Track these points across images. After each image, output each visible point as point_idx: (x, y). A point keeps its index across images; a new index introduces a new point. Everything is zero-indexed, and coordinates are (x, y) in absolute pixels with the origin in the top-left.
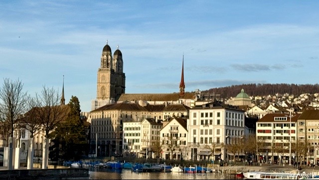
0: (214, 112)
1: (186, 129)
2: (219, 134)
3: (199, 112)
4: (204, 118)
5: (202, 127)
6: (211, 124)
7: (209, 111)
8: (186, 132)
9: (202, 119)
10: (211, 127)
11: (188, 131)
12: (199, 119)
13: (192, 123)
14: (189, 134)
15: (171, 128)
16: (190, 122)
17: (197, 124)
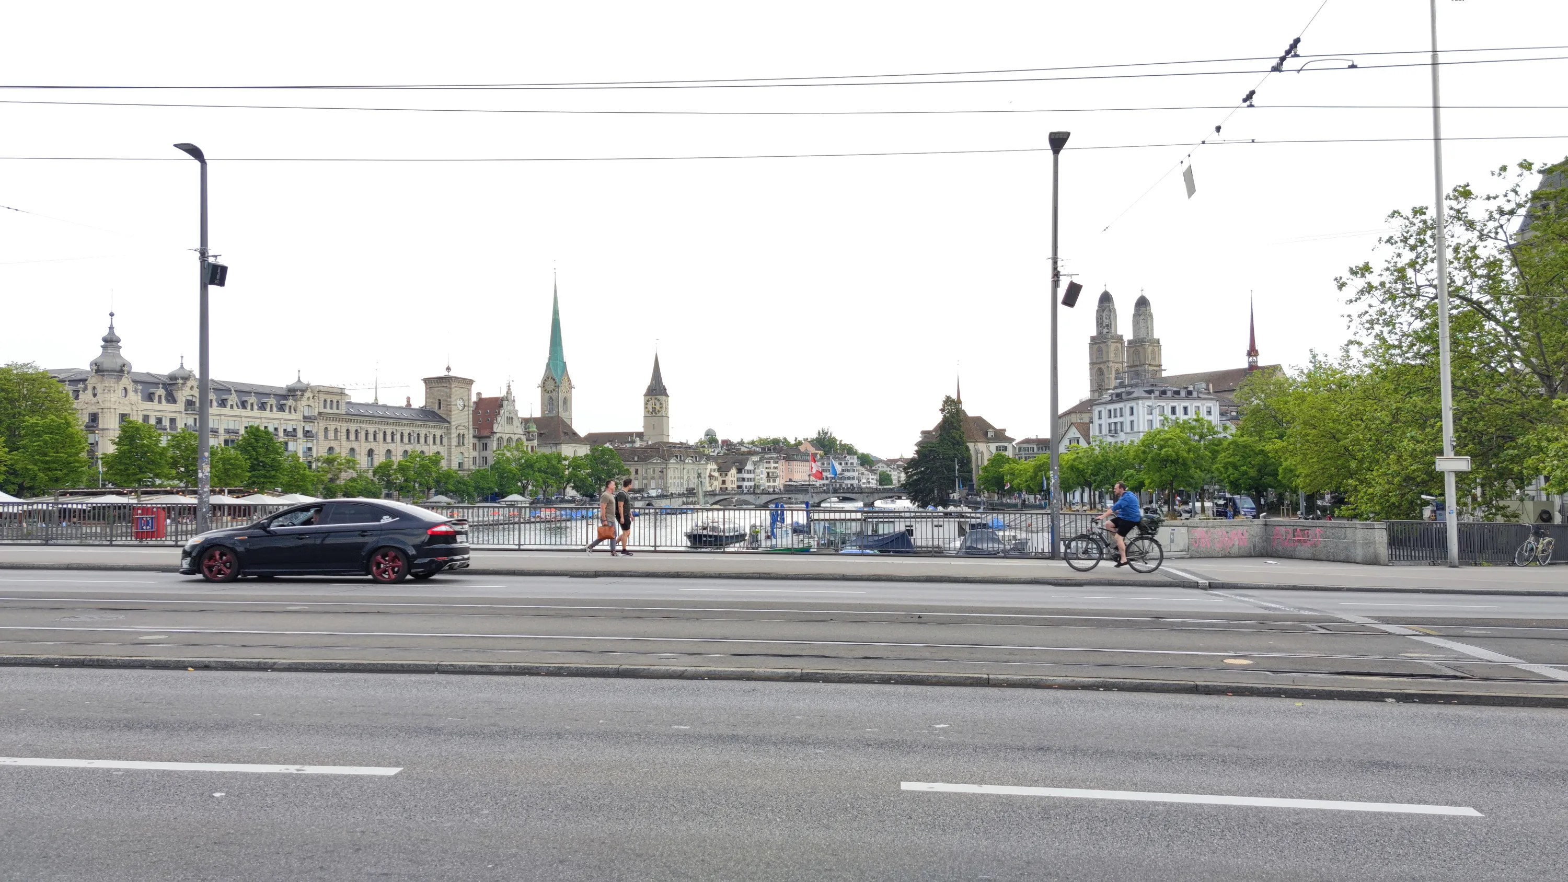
0: (1125, 406)
1: (1089, 443)
3: (1105, 409)
4: (1113, 420)
5: (1109, 439)
6: (1122, 431)
7: (1118, 406)
12: (1105, 421)
13: (1097, 433)
15: (1070, 441)
16: (1094, 429)
17: (1104, 433)
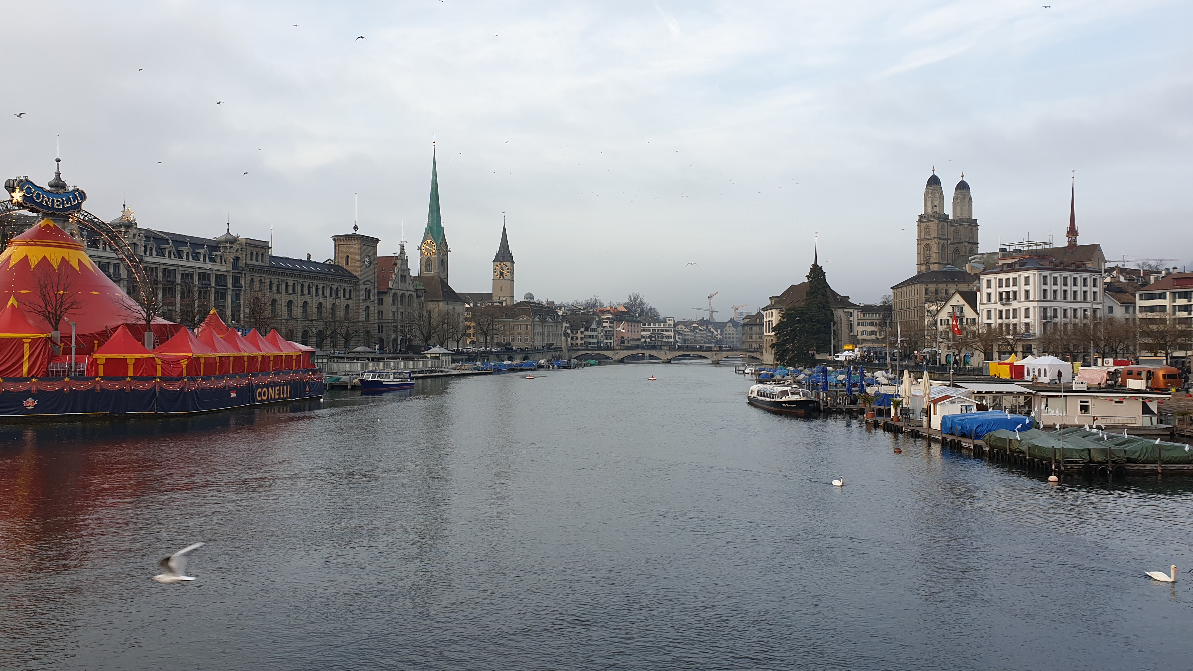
0: (1020, 276)
1: (976, 311)
2: (1029, 317)
3: (996, 278)
4: (1004, 289)
5: (999, 306)
6: (1015, 298)
7: (1011, 276)
8: (974, 315)
9: (1001, 290)
10: (1015, 305)
11: (978, 314)
12: (994, 291)
13: (985, 301)
14: (980, 318)
15: (953, 308)
16: (981, 297)
17: (993, 301)
